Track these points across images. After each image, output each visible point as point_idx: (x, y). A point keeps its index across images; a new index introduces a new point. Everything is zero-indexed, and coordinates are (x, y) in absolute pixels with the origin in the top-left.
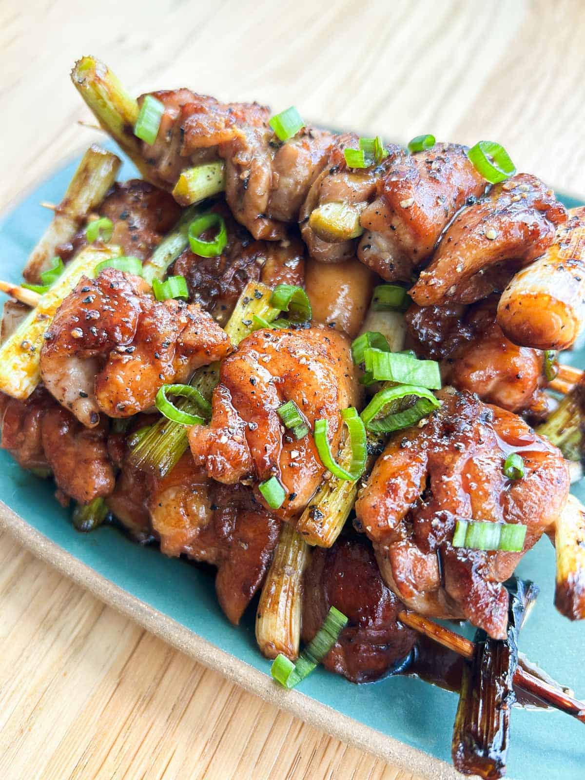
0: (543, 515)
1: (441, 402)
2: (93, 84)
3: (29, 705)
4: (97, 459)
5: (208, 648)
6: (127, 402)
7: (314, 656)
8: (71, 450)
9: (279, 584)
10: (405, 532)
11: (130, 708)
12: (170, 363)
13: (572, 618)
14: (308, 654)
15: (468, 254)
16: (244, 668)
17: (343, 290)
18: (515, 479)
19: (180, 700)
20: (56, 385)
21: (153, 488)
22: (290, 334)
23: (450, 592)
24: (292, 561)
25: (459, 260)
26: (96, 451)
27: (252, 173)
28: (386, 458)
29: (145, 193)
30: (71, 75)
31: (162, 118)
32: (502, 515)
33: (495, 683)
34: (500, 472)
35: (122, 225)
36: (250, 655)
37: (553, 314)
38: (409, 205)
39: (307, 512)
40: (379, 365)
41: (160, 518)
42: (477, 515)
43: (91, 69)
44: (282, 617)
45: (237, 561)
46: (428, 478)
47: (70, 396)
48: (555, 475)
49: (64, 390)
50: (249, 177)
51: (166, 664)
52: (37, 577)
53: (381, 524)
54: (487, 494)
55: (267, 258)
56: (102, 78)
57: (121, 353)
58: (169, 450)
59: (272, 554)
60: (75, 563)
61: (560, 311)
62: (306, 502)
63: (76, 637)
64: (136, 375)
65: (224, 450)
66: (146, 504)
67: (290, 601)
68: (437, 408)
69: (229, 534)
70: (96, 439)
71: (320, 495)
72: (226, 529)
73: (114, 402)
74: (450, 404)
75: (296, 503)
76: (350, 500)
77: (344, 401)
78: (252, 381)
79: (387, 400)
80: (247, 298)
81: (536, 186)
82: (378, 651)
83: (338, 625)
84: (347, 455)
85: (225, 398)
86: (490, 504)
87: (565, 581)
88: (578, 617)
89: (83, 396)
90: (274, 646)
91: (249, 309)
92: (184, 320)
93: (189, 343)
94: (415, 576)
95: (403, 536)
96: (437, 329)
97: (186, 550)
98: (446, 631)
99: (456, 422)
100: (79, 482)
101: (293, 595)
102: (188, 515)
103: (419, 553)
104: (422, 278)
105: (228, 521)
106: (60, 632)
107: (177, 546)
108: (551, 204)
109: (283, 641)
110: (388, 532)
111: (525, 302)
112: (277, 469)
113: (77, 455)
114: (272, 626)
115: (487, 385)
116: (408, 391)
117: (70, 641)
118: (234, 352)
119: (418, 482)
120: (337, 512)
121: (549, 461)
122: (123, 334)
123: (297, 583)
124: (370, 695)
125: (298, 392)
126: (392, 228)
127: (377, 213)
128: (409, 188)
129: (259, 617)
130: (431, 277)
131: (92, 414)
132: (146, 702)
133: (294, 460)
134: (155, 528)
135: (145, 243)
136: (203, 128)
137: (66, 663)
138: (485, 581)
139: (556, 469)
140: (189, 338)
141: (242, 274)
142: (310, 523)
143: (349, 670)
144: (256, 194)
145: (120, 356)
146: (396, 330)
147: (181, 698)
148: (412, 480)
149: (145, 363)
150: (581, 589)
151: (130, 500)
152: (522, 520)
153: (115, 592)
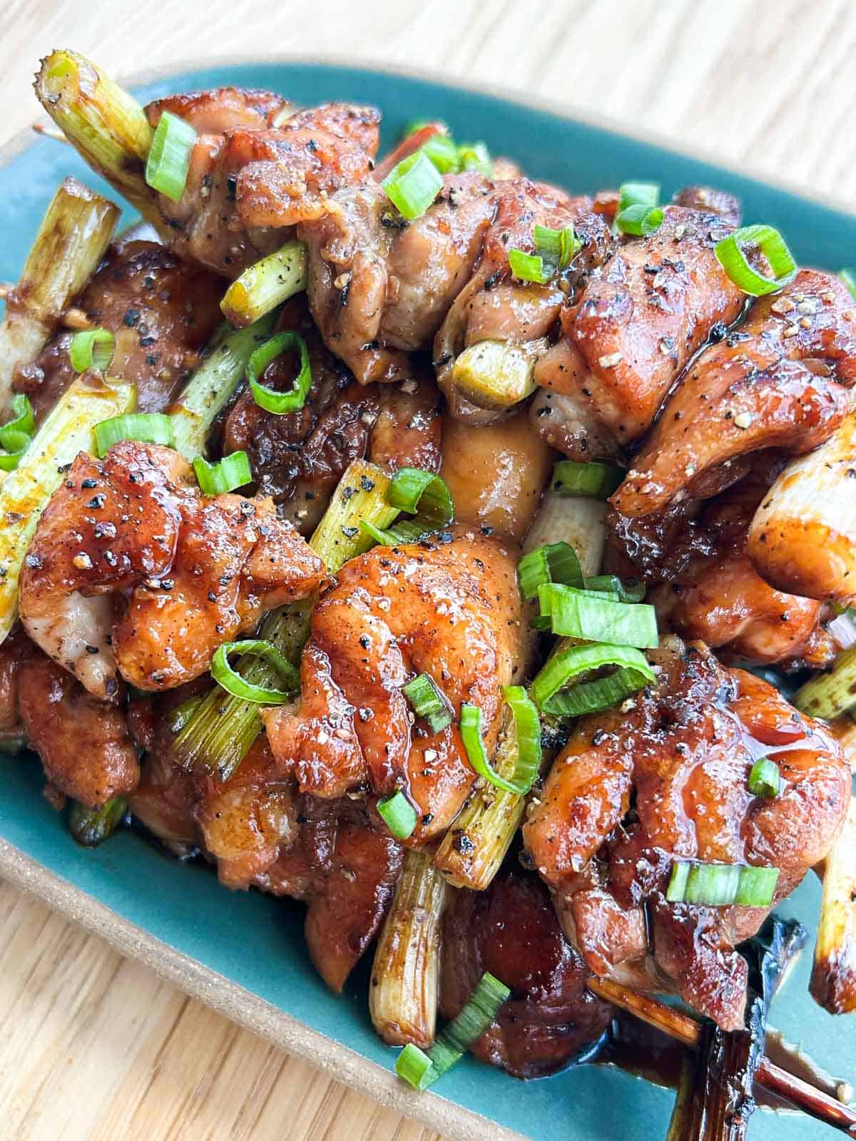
0: (804, 853)
1: (657, 669)
2: (76, 107)
3: (18, 1109)
4: (111, 740)
5: (298, 1031)
6: (166, 670)
7: (459, 1040)
8: (69, 725)
9: (404, 935)
10: (597, 875)
11: (175, 1112)
12: (232, 608)
13: (833, 1010)
14: (450, 1038)
15: (705, 448)
16: (353, 1060)
17: (504, 467)
18: (764, 798)
19: (250, 1099)
20: (48, 634)
21: (206, 790)
22: (420, 561)
23: (662, 965)
24: (425, 899)
25: (690, 458)
26: (109, 728)
27: (355, 277)
28: (570, 760)
29: (162, 272)
30: (35, 85)
31: (193, 153)
32: (742, 853)
33: (727, 1086)
34: (741, 788)
35: (130, 335)
36: (360, 1039)
37: (831, 554)
38: (613, 363)
39: (449, 839)
40: (561, 613)
41: (218, 834)
42: (706, 855)
43: (71, 77)
44: (410, 986)
45: (338, 896)
46: (633, 794)
47: (70, 650)
48: (826, 792)
49: (60, 641)
50: (349, 284)
51: (228, 1044)
52: (11, 908)
53: (562, 865)
54: (722, 821)
55: (380, 412)
56: (91, 95)
57: (153, 590)
58: (233, 738)
59: (393, 888)
60: (83, 901)
61: (842, 550)
62: (446, 825)
63: (83, 1004)
64: (179, 627)
65: (323, 752)
66: (195, 815)
67: (421, 959)
68: (650, 683)
69: (326, 860)
70: (108, 707)
71: (469, 813)
72: (321, 853)
73: (147, 670)
74: (671, 672)
75: (433, 828)
76: (515, 818)
77: (506, 669)
78: (363, 643)
79: (573, 670)
80: (348, 489)
81: (827, 302)
82: (555, 1032)
83: (496, 999)
84: (510, 752)
85: (321, 668)
86: (725, 835)
87: (825, 959)
88: (841, 1009)
89: (91, 650)
90: (398, 1029)
91: (352, 508)
92: (252, 538)
93: (262, 576)
94: (610, 941)
95: (594, 882)
96: (655, 538)
97: (258, 881)
98: (658, 1006)
99: (678, 708)
100: (84, 775)
101: (426, 950)
102: (261, 831)
103: (617, 908)
104: (631, 482)
105: (324, 840)
106: (55, 998)
107: (245, 875)
108: (847, 348)
109: (413, 1021)
110: (571, 876)
111: (789, 534)
112: (404, 779)
113: (78, 733)
114: (394, 998)
115: (734, 629)
116: (605, 658)
117: (74, 1009)
118: (331, 587)
119: (617, 802)
120: (495, 839)
121: (820, 768)
122: (156, 559)
123: (432, 931)
124: (541, 1095)
125: (435, 660)
126: (585, 392)
127: (561, 367)
128: (615, 332)
129: (375, 984)
130: (646, 481)
131: (108, 681)
132: (199, 1102)
133: (429, 765)
134: (210, 849)
135: (169, 366)
136: (270, 197)
137: (70, 1045)
138: (715, 951)
139: (830, 783)
140: (261, 567)
141: (338, 441)
142: (454, 858)
143: (511, 1060)
144: (361, 314)
145: (151, 595)
146: (590, 529)
147: (252, 1095)
148: (609, 799)
149: (192, 607)
150: (847, 971)
151: (165, 800)
152: (772, 859)
153: (150, 946)
